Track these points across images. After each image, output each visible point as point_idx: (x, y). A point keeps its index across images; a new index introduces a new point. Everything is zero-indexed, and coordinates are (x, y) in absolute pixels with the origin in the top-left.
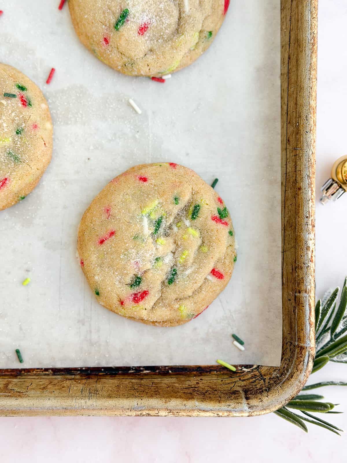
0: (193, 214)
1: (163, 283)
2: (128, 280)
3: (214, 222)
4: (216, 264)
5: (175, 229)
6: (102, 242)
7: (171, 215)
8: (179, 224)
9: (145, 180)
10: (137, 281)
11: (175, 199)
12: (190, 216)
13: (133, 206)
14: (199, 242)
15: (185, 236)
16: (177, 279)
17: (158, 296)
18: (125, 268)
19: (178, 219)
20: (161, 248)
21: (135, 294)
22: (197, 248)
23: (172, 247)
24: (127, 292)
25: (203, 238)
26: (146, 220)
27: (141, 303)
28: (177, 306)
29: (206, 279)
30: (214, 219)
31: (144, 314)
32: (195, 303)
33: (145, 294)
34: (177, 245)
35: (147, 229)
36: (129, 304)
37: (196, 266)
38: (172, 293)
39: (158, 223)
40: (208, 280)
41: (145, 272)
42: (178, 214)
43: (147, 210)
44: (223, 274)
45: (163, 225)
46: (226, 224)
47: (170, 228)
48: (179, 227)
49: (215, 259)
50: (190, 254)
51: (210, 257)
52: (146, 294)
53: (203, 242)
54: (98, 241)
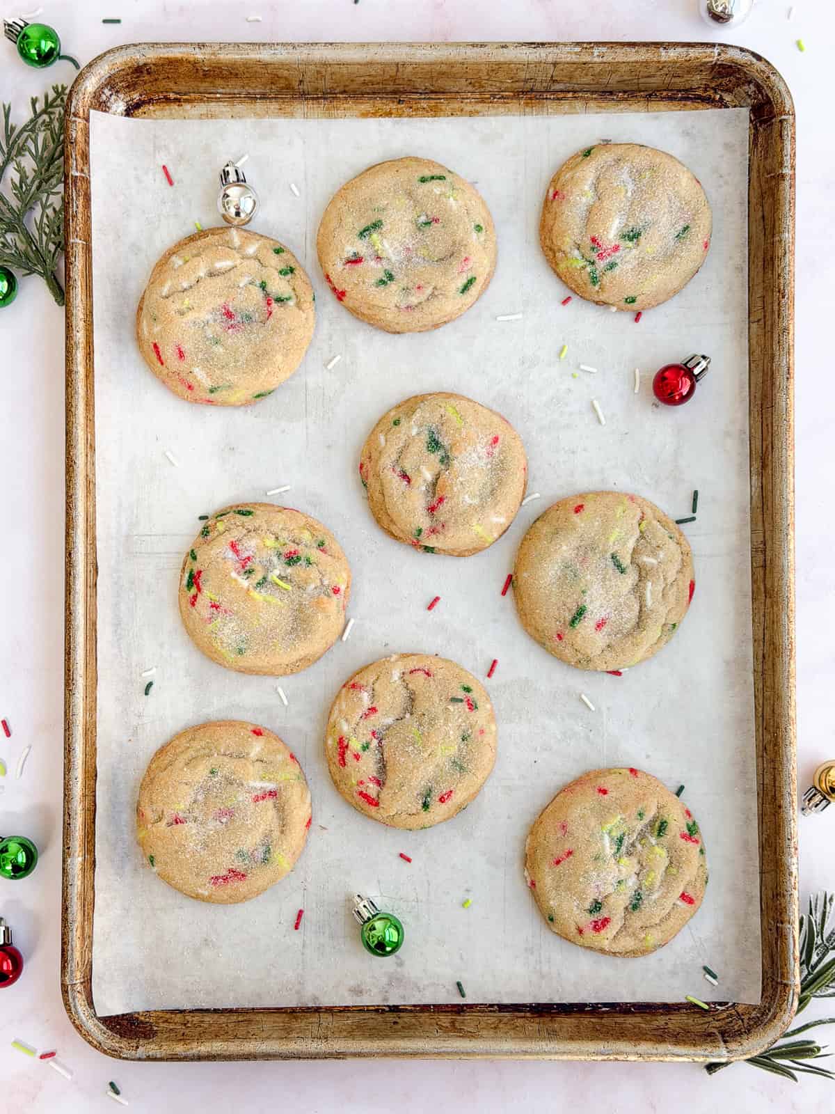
0: (660, 831)
1: (626, 908)
2: (587, 906)
3: (683, 841)
4: (686, 888)
5: (639, 847)
6: (558, 862)
7: (634, 831)
8: (643, 842)
9: (604, 792)
10: (597, 906)
11: (640, 814)
12: (656, 833)
13: (593, 822)
14: (667, 863)
15: (651, 856)
16: (643, 904)
17: (620, 924)
18: (584, 893)
19: (642, 836)
20: (624, 870)
21: (595, 922)
22: (664, 869)
23: (637, 868)
24: (586, 920)
25: (671, 857)
26: (607, 838)
27: (603, 932)
28: (643, 936)
29: (674, 904)
30: (683, 836)
31: (606, 944)
32: (662, 932)
33: (606, 921)
34: (642, 865)
35: (608, 848)
36: (589, 933)
37: (663, 890)
38: (637, 921)
39: (621, 840)
40: (677, 905)
41: (606, 897)
42: (642, 830)
43: (608, 826)
44: (694, 898)
45: (626, 842)
46: (697, 841)
47: (633, 845)
48: (643, 845)
49: (685, 882)
50: (657, 875)
51: (679, 880)
52: (608, 922)
53: (671, 863)
54: (552, 861)
